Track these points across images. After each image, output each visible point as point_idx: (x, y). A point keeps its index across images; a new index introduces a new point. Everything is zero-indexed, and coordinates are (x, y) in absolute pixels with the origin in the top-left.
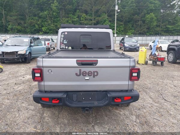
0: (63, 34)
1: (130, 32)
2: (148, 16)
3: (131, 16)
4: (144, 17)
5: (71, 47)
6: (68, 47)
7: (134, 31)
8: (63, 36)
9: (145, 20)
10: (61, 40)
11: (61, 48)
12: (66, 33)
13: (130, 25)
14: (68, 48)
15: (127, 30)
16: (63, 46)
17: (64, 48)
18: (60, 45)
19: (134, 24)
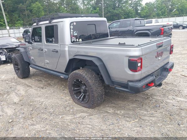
0: (72, 24)
1: (19, 23)
2: (34, 5)
3: (14, 4)
4: (30, 6)
5: (81, 39)
6: (79, 39)
7: (23, 22)
8: (72, 27)
9: (32, 10)
10: (71, 32)
11: (72, 41)
12: (75, 24)
13: (16, 16)
14: (79, 41)
15: (14, 21)
16: (74, 39)
17: (75, 41)
18: (71, 38)
19: (20, 14)
